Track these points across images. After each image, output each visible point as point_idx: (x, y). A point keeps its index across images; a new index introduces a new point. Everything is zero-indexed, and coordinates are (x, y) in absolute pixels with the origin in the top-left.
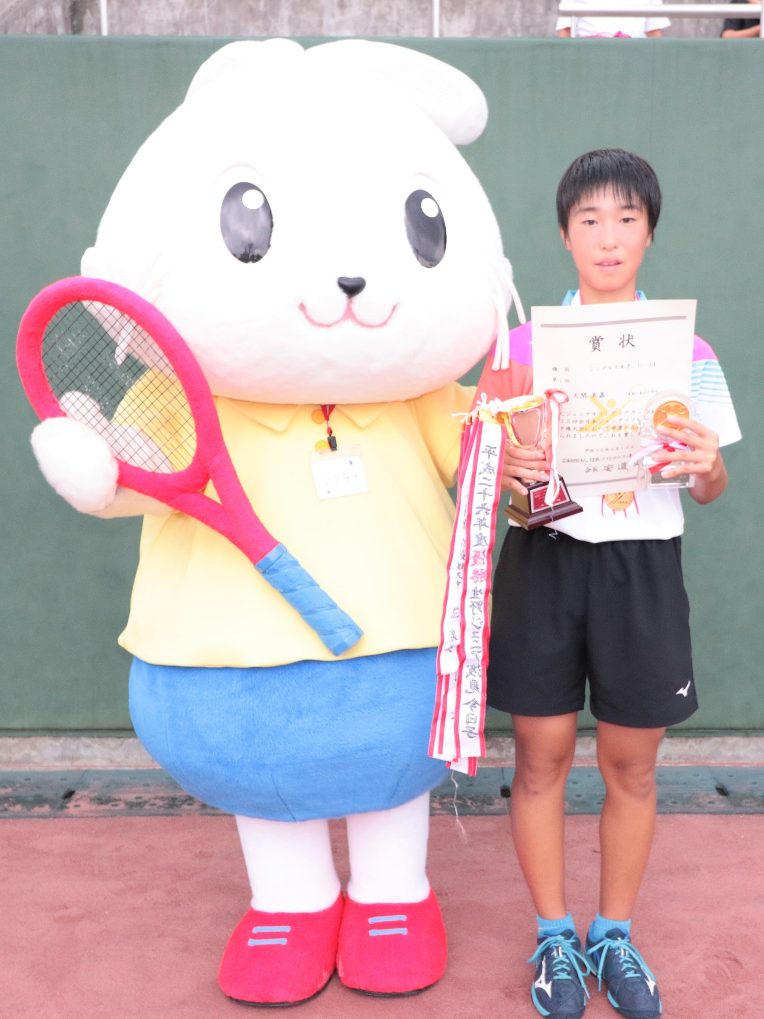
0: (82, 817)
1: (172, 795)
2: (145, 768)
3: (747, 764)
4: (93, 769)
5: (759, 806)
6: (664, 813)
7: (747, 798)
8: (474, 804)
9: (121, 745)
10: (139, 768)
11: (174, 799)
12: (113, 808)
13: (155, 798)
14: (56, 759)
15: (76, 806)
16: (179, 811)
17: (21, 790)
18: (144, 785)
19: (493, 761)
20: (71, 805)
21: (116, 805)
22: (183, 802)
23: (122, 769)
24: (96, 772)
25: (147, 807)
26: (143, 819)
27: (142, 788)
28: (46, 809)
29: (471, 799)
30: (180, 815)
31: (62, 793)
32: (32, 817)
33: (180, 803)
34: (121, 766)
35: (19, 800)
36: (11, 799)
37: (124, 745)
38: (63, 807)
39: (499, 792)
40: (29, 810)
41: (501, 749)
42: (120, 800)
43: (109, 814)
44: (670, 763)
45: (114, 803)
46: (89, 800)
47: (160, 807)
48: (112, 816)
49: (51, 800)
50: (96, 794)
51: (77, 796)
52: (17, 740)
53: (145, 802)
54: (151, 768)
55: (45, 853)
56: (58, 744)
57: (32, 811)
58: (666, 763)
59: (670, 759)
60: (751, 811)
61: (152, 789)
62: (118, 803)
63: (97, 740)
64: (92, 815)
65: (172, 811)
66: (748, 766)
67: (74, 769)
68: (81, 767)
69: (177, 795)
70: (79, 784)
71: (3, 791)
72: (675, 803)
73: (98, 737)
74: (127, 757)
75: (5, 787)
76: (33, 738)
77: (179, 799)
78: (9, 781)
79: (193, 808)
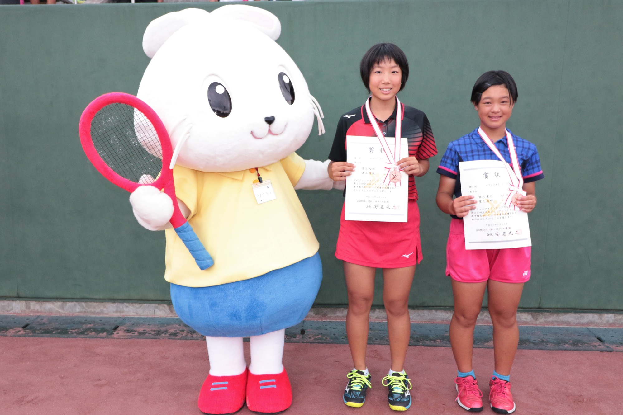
0: (119, 338)
1: (159, 329)
2: (151, 317)
3: (413, 322)
4: (129, 316)
5: (414, 342)
6: (371, 344)
8: (288, 338)
9: (141, 306)
10: (148, 317)
11: (159, 331)
12: (132, 335)
13: (151, 331)
14: (114, 312)
15: (117, 333)
17: (97, 326)
18: (148, 325)
20: (115, 333)
21: (134, 333)
22: (163, 333)
24: (131, 318)
25: (147, 334)
26: (144, 340)
28: (105, 334)
30: (160, 339)
31: (113, 327)
32: (98, 337)
33: (161, 333)
34: (141, 316)
35: (95, 330)
36: (91, 329)
37: (142, 307)
38: (112, 333)
39: (300, 332)
40: (97, 335)
42: (135, 331)
43: (130, 338)
44: (379, 320)
45: (133, 332)
46: (123, 331)
47: (152, 335)
48: (131, 338)
49: (108, 330)
50: (127, 328)
51: (119, 329)
52: (97, 303)
53: (147, 332)
54: (153, 317)
55: (99, 354)
56: (115, 305)
57: (99, 335)
58: (377, 320)
59: (379, 318)
61: (151, 326)
62: (135, 332)
63: (131, 304)
64: (122, 337)
65: (156, 337)
66: (414, 323)
67: (121, 316)
68: (124, 315)
69: (161, 329)
70: (121, 323)
71: (89, 326)
72: (377, 339)
73: (131, 303)
74: (143, 312)
75: (90, 324)
76: (104, 303)
77: (161, 331)
78: (92, 321)
79: (166, 335)
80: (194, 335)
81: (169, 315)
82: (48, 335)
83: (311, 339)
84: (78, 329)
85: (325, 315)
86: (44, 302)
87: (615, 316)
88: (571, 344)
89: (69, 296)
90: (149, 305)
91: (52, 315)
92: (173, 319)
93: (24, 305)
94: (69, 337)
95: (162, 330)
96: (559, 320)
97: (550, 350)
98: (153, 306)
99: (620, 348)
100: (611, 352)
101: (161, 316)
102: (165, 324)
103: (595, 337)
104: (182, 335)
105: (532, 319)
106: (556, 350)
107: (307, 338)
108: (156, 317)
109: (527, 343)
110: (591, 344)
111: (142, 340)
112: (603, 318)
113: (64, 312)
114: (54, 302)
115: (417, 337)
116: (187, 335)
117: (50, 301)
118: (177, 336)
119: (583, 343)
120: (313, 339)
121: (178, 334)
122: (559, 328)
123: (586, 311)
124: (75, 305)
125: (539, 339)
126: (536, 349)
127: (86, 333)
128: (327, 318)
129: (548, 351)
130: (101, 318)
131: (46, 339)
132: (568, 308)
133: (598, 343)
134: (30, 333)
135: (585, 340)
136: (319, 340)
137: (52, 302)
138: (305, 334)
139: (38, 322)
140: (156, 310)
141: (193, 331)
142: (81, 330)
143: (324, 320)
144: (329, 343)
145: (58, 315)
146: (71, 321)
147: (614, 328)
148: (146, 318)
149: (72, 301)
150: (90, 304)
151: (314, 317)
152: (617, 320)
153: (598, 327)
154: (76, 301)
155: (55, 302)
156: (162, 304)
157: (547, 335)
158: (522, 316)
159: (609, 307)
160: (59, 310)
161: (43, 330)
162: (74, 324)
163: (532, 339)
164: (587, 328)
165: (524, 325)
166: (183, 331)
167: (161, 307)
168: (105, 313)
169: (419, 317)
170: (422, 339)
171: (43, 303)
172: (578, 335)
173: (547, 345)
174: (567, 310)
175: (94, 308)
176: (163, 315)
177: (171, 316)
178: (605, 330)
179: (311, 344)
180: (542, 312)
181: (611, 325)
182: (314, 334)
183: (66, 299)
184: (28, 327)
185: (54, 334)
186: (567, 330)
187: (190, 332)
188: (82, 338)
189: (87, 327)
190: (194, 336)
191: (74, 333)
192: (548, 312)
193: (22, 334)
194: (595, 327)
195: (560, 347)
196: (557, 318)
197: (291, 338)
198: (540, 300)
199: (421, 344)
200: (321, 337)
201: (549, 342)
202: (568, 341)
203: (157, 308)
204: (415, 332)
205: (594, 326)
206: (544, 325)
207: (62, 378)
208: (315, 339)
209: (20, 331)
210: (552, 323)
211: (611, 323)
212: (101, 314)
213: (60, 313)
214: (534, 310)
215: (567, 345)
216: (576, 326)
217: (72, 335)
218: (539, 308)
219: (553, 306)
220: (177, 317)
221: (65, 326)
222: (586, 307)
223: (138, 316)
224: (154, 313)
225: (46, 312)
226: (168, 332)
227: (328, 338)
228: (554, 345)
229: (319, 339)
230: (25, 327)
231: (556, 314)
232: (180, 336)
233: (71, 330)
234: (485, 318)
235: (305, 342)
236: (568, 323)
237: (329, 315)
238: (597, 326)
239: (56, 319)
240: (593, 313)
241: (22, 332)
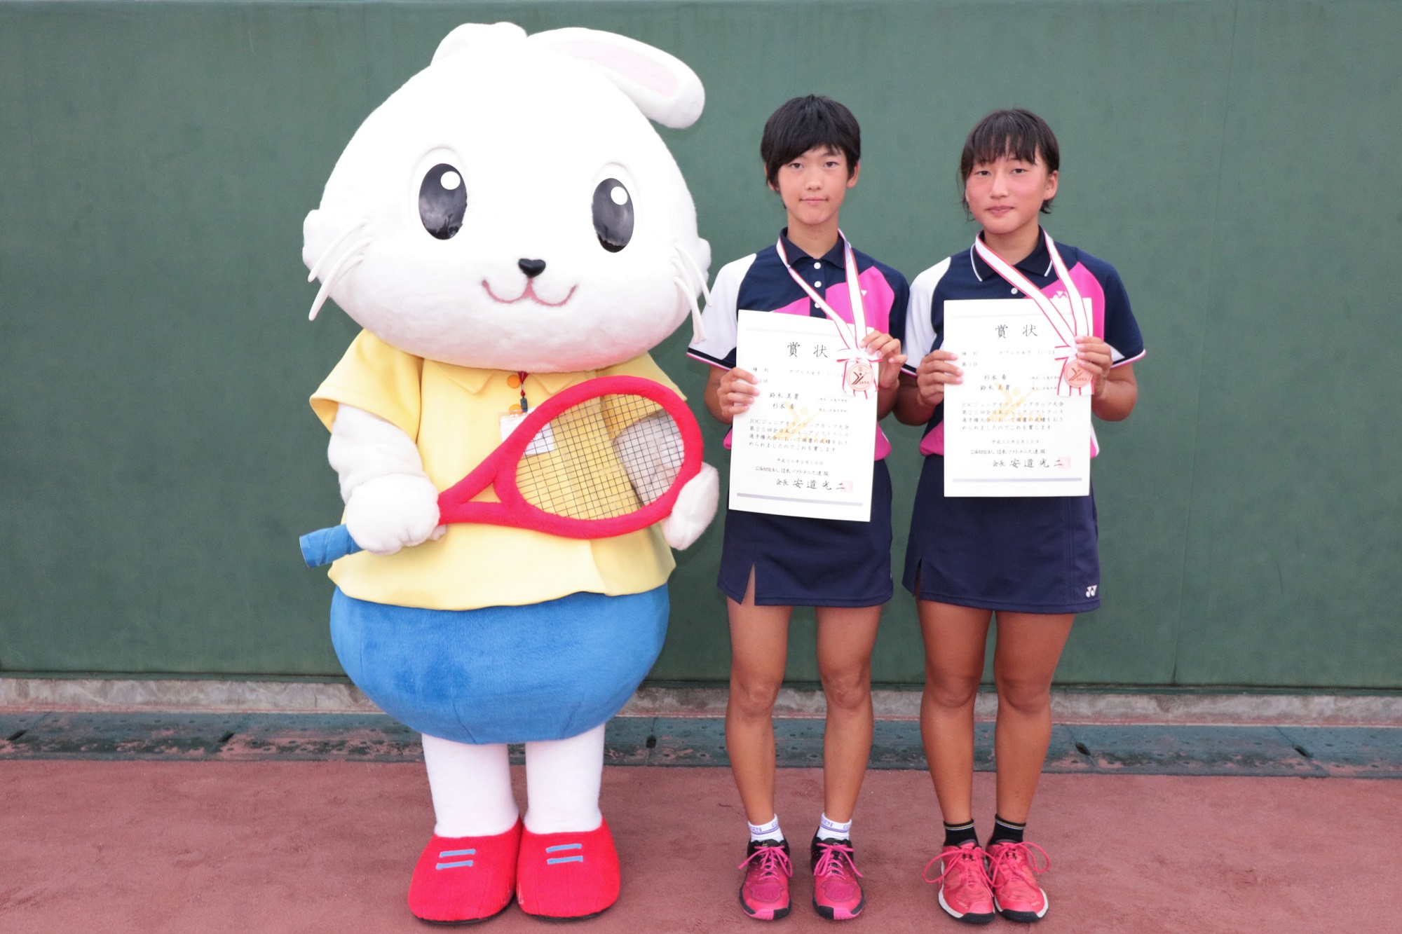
0: (233, 760)
1: (325, 740)
2: (308, 712)
4: (257, 712)
5: (897, 761)
6: (801, 767)
7: (888, 753)
8: (617, 755)
9: (285, 689)
10: (302, 712)
11: (326, 744)
12: (264, 752)
13: (308, 743)
14: (222, 702)
15: (230, 749)
16: (325, 756)
17: (182, 733)
18: (302, 730)
19: (647, 710)
20: (224, 748)
21: (269, 749)
22: (333, 747)
23: (285, 712)
24: (259, 715)
25: (298, 751)
26: (290, 763)
27: (298, 733)
28: (201, 751)
29: (614, 749)
30: (327, 761)
31: (221, 736)
32: (184, 760)
33: (330, 748)
34: (284, 710)
35: (178, 743)
36: (170, 741)
37: (287, 690)
38: (217, 750)
39: (645, 742)
40: (183, 753)
41: (654, 699)
42: (273, 744)
43: (259, 758)
45: (267, 747)
46: (244, 743)
47: (310, 751)
48: (260, 760)
49: (208, 743)
50: (253, 738)
51: (231, 740)
52: (185, 683)
53: (297, 747)
54: (314, 712)
55: (185, 796)
56: (224, 687)
57: (186, 754)
58: (818, 715)
60: (888, 767)
61: (308, 733)
62: (271, 747)
63: (262, 684)
64: (242, 758)
65: (319, 756)
66: (900, 720)
67: (239, 712)
68: (246, 710)
69: (332, 739)
70: (239, 727)
71: (164, 733)
72: (815, 756)
73: (263, 681)
74: (291, 702)
75: (168, 729)
76: (200, 682)
77: (331, 744)
78: (173, 723)
79: (342, 753)
80: (406, 752)
81: (349, 709)
82: (69, 754)
83: (669, 758)
84: (139, 740)
85: (702, 706)
86: (62, 682)
87: (1336, 700)
88: (1238, 762)
89: (119, 667)
90: (304, 685)
91: (79, 711)
92: (359, 716)
93: (13, 689)
94: (118, 759)
95: (332, 741)
96: (1216, 712)
97: (1193, 775)
98: (312, 688)
99: (1343, 770)
100: (1323, 777)
101: (331, 711)
102: (339, 728)
103: (1293, 746)
104: (378, 751)
105: (1158, 710)
106: (1206, 775)
107: (660, 756)
108: (319, 712)
109: (1144, 762)
110: (1283, 762)
111: (285, 763)
112: (1311, 706)
113: (107, 703)
114: (84, 681)
115: (905, 751)
116: (388, 753)
117: (74, 679)
118: (365, 753)
119: (1265, 759)
120: (672, 756)
121: (368, 750)
122: (1217, 729)
123: (1273, 689)
124: (133, 685)
125: (1171, 753)
126: (1163, 774)
127: (157, 750)
128: (706, 711)
129: (1189, 777)
130: (194, 715)
131: (66, 763)
132: (1236, 685)
133: (1296, 760)
134: (28, 751)
135: (1269, 754)
136: (688, 760)
137: (80, 681)
138: (657, 746)
139: (46, 726)
140: (320, 697)
141: (402, 743)
142: (146, 742)
143: (699, 717)
144: (710, 766)
145: (94, 710)
146: (123, 723)
147: (1334, 726)
148: (297, 716)
149: (125, 679)
150: (168, 684)
151: (677, 710)
152: (1340, 709)
153: (1299, 726)
154: (134, 679)
155: (87, 682)
156: (333, 682)
157: (1188, 743)
158: (1137, 702)
159: (1323, 681)
160: (97, 699)
161: (59, 743)
162: (129, 730)
163: (1155, 753)
164: (1276, 728)
165: (1139, 722)
166: (381, 743)
167: (331, 689)
168: (203, 706)
169: (912, 707)
170: (914, 755)
171: (57, 683)
172: (1257, 744)
173: (1186, 765)
174: (1233, 688)
175: (178, 692)
176: (335, 709)
177: (354, 710)
178: (1315, 731)
179: (670, 768)
180: (1179, 693)
181: (1328, 719)
182: (676, 747)
183: (111, 672)
184: (24, 737)
185: (84, 752)
186: (1233, 731)
187: (397, 744)
188: (148, 760)
189: (160, 736)
190: (404, 754)
191: (129, 750)
192: (1191, 692)
193: (9, 754)
194: (1294, 725)
195: (1216, 768)
196: (1212, 706)
197: (624, 756)
198: (1175, 666)
199: (912, 765)
200: (692, 753)
201: (1193, 758)
202: (1233, 755)
203: (322, 692)
204: (901, 740)
205: (1293, 723)
206: (1185, 722)
207: (100, 849)
208: (678, 758)
209: (3, 747)
210: (1201, 717)
211: (1329, 717)
212: (194, 707)
213: (97, 705)
214: (1163, 688)
215: (1229, 765)
216: (1253, 723)
217: (125, 754)
218: (1173, 685)
219: (1204, 680)
220: (368, 713)
221: (108, 735)
222: (1275, 682)
223: (278, 712)
224: (316, 705)
225: (65, 705)
226: (346, 745)
227: (707, 755)
228: (1201, 764)
229: (686, 758)
230: (16, 737)
231: (1209, 698)
232: (374, 754)
233: (124, 742)
234: (1055, 709)
235: (656, 763)
236: (1236, 718)
237: (711, 706)
238: (1300, 724)
239: (89, 719)
240: (1289, 694)
241: (9, 749)
